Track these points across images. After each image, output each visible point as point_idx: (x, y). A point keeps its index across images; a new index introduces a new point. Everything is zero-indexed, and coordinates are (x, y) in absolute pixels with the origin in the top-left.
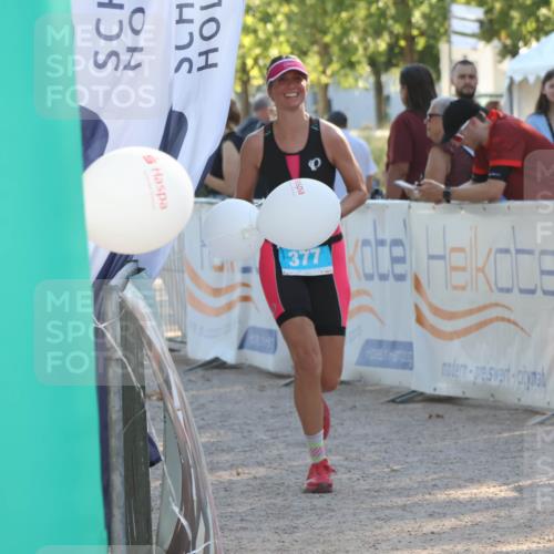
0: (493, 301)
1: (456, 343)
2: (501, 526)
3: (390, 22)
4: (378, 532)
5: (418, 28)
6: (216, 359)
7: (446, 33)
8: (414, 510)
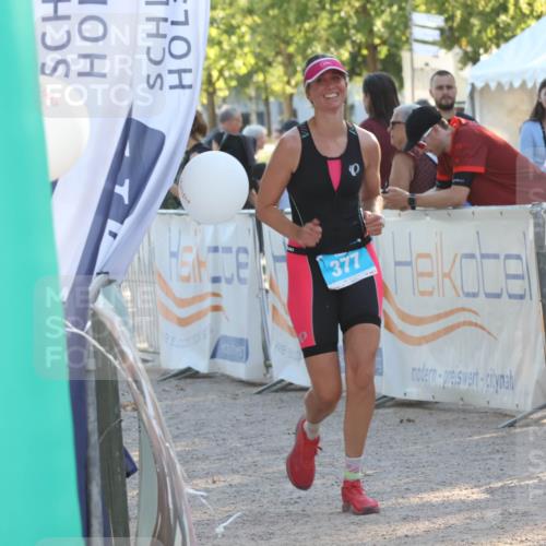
0: (460, 306)
1: (425, 348)
2: (474, 527)
3: (353, 31)
4: (352, 536)
5: (381, 38)
6: (189, 369)
7: (408, 41)
8: (387, 513)
